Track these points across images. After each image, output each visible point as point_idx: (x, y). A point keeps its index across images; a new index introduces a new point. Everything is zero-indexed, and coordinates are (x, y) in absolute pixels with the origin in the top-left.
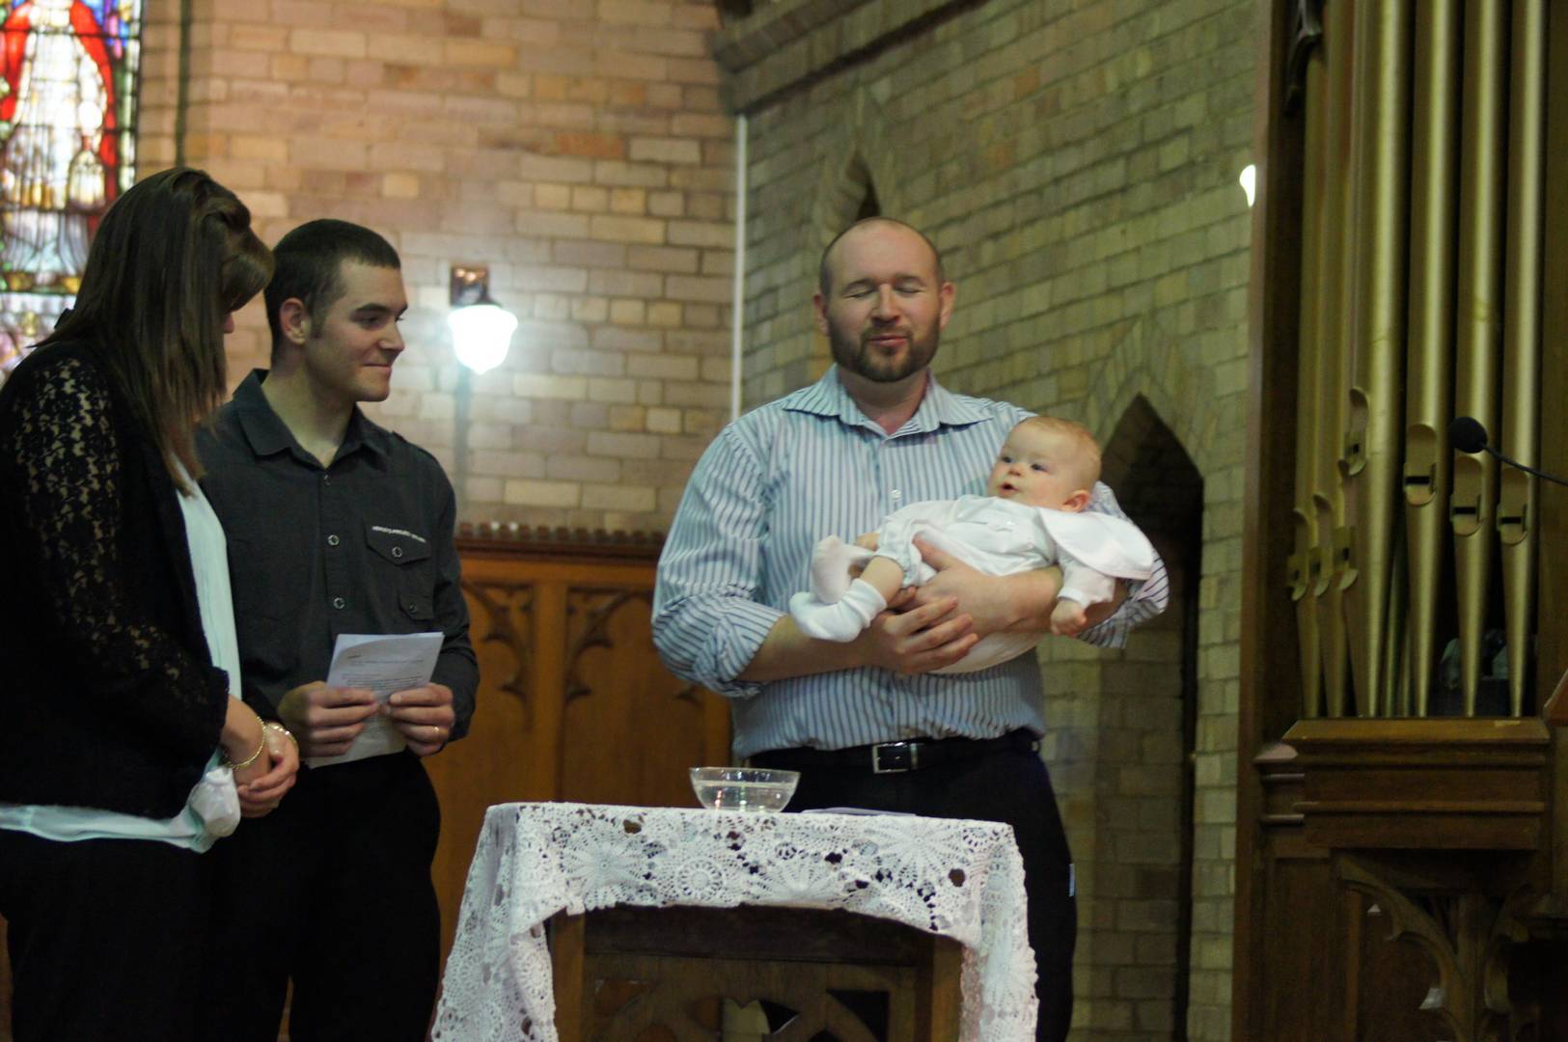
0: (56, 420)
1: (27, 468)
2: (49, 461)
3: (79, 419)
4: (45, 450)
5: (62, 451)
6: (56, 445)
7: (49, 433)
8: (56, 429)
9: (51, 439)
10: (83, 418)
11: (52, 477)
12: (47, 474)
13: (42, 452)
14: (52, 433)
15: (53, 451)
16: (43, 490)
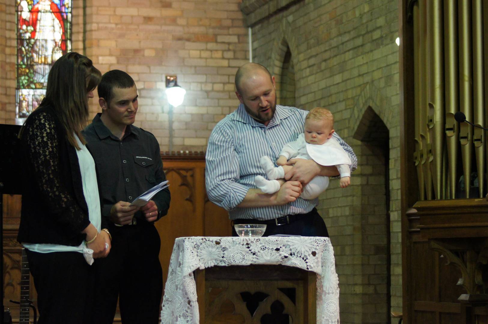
0: (39, 131)
1: (31, 145)
2: (37, 143)
3: (46, 130)
4: (36, 140)
5: (40, 140)
6: (39, 138)
7: (37, 134)
8: (39, 134)
9: (37, 136)
10: (47, 130)
11: (38, 148)
12: (36, 146)
13: (35, 140)
14: (38, 134)
15: (38, 140)
16: (35, 152)
